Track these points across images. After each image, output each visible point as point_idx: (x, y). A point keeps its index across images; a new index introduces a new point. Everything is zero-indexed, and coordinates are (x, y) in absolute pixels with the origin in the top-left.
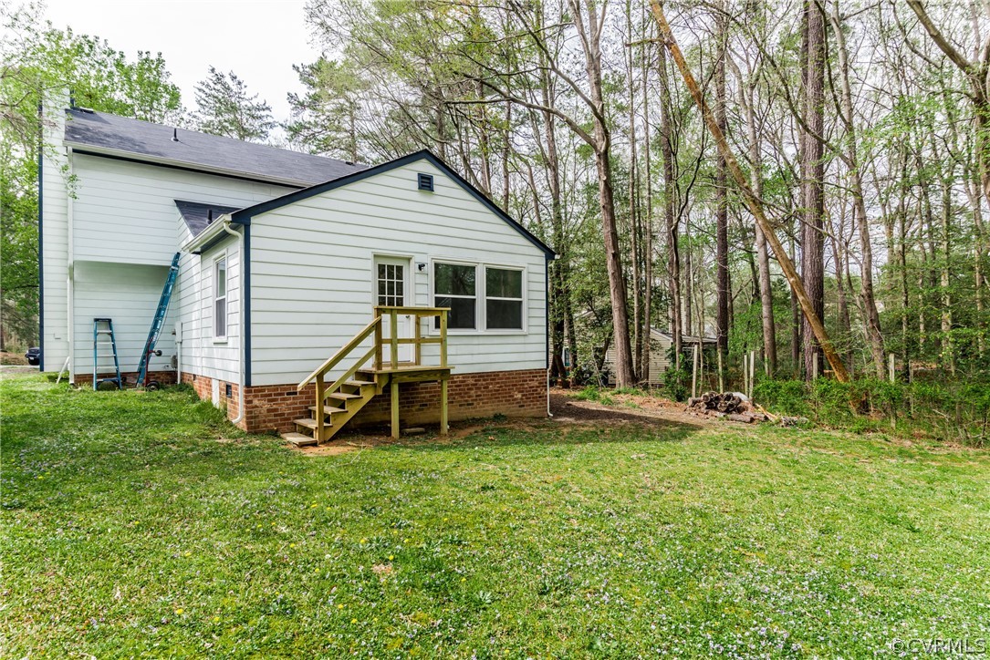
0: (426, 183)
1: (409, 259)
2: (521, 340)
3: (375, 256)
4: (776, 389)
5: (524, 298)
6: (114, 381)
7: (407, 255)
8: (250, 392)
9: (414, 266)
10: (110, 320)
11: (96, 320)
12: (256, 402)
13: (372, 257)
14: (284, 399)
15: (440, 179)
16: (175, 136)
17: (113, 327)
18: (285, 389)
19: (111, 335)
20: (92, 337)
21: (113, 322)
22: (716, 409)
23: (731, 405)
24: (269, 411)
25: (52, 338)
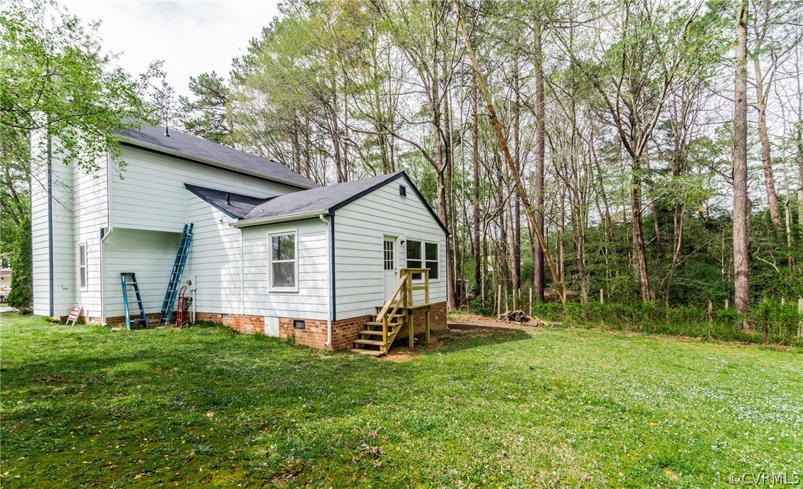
0: (403, 191)
1: (396, 238)
2: (437, 285)
3: (385, 236)
4: (546, 308)
5: (439, 261)
6: (141, 322)
7: (396, 235)
8: (334, 324)
9: (398, 242)
10: (134, 274)
11: (123, 274)
12: (337, 331)
13: (383, 237)
14: (349, 328)
15: (409, 190)
16: (167, 132)
17: (137, 279)
18: (349, 322)
19: (135, 286)
20: (120, 288)
21: (136, 276)
22: (514, 320)
23: (523, 318)
24: (343, 336)
25: (60, 289)
